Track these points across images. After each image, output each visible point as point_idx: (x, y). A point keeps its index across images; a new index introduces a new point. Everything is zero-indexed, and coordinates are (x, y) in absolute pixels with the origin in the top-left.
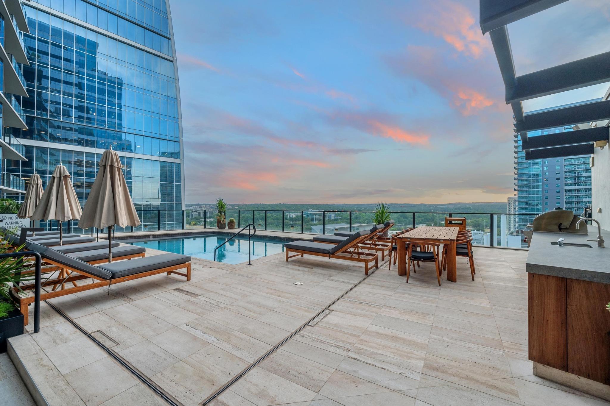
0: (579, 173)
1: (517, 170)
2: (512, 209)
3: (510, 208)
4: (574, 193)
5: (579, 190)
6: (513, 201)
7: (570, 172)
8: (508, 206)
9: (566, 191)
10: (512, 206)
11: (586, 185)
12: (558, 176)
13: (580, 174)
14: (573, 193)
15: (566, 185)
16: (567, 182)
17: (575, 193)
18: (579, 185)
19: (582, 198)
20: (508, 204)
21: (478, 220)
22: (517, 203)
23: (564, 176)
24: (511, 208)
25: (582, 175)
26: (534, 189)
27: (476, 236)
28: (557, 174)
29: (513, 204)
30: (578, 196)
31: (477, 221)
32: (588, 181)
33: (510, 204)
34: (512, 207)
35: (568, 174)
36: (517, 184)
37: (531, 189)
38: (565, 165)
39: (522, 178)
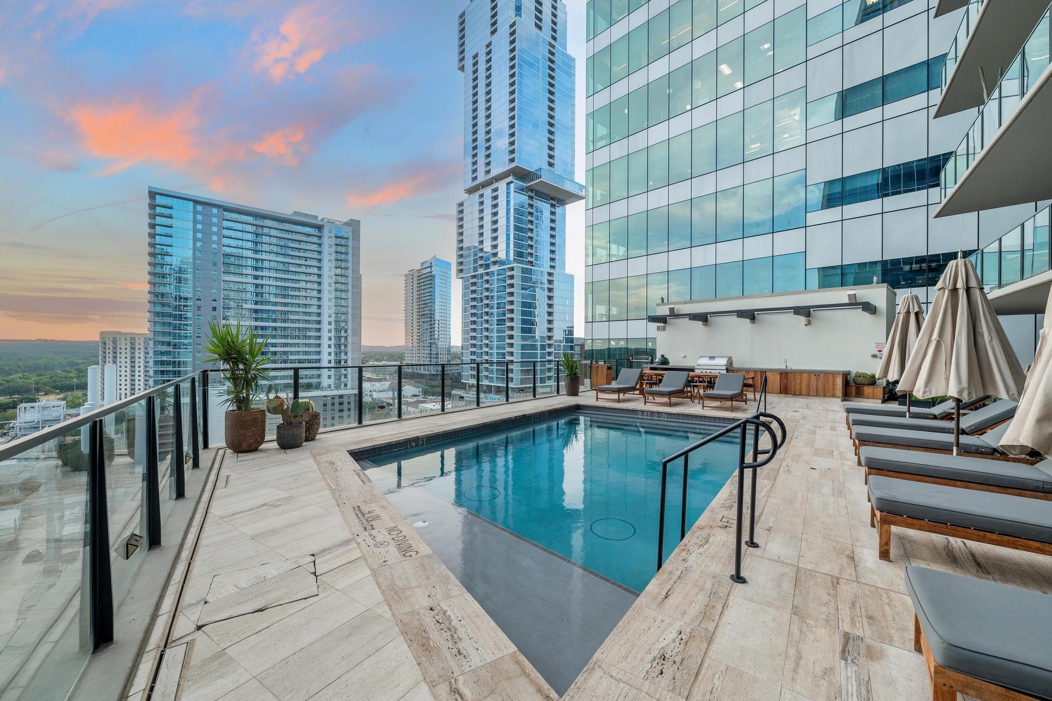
2: (109, 353)
3: (105, 353)
6: (111, 339)
8: (100, 348)
10: (109, 349)
12: (214, 304)
20: (100, 344)
21: (12, 379)
22: (151, 343)
23: (222, 305)
24: (107, 351)
27: (46, 412)
28: (213, 300)
29: (111, 343)
31: (8, 382)
33: (105, 344)
34: (109, 351)
38: (223, 289)
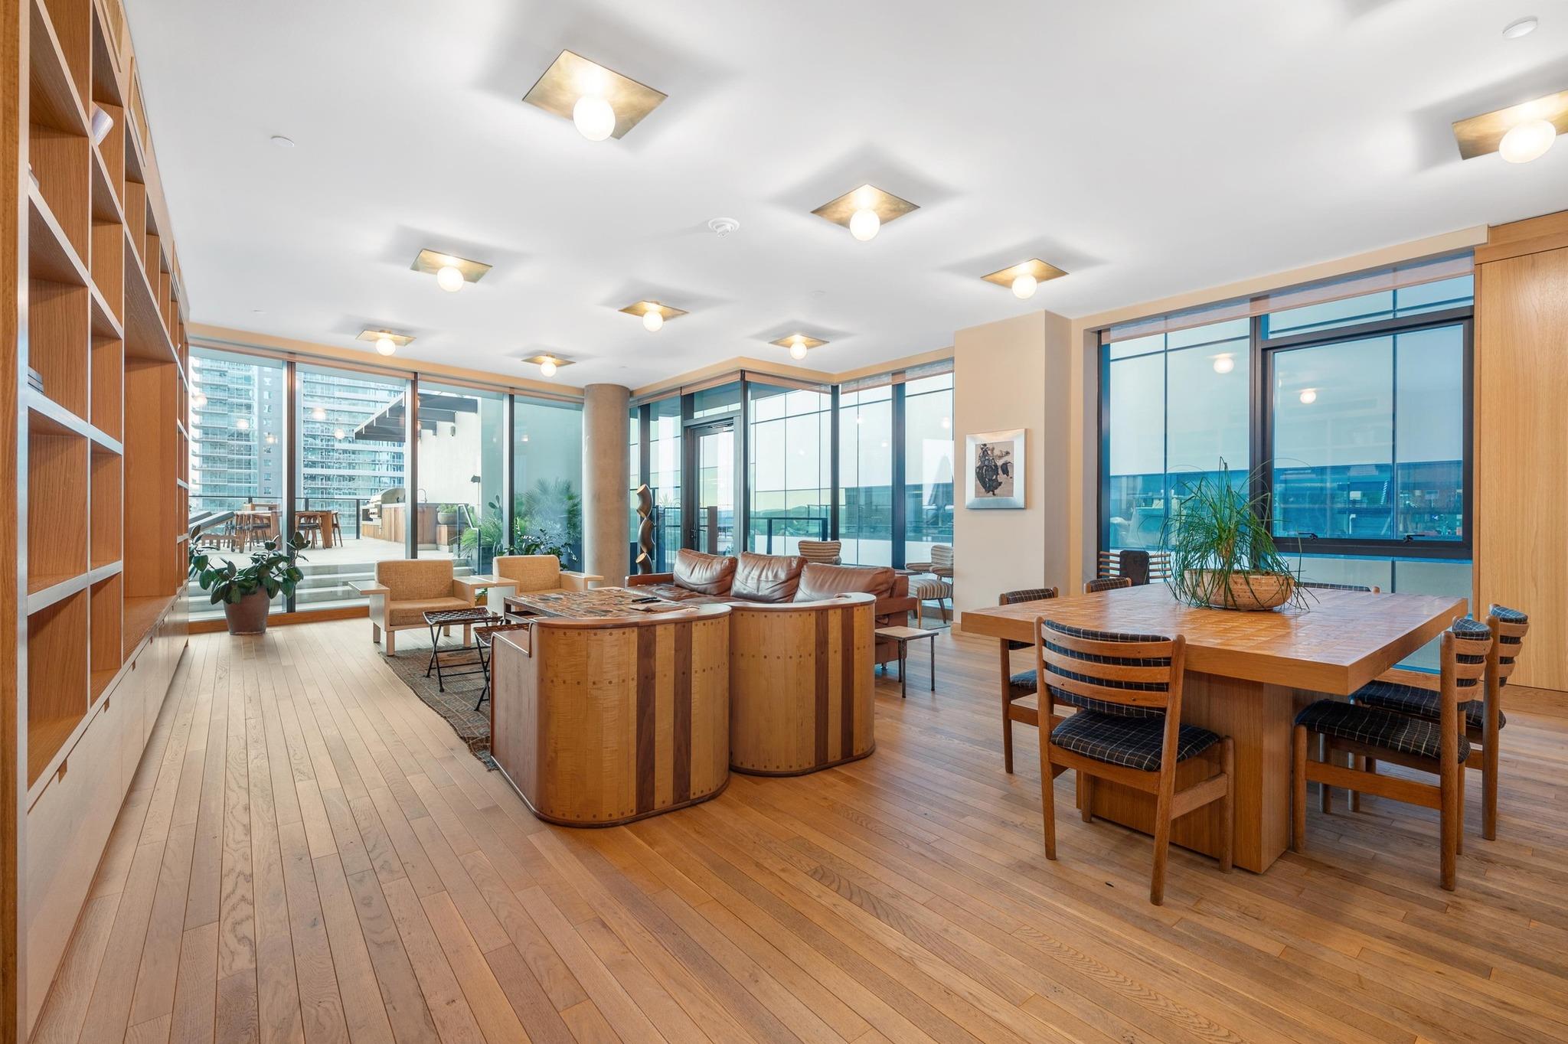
0: (329, 440)
1: (198, 417)
4: (320, 482)
5: (328, 478)
7: (314, 437)
9: (305, 478)
11: (340, 468)
13: (329, 443)
14: (318, 484)
15: (306, 466)
16: (307, 458)
17: (322, 484)
18: (329, 467)
19: (333, 494)
23: (303, 445)
25: (333, 446)
26: (241, 468)
30: (326, 489)
32: (343, 459)
35: (310, 440)
36: (198, 453)
37: (233, 468)
38: (304, 421)
39: (214, 438)
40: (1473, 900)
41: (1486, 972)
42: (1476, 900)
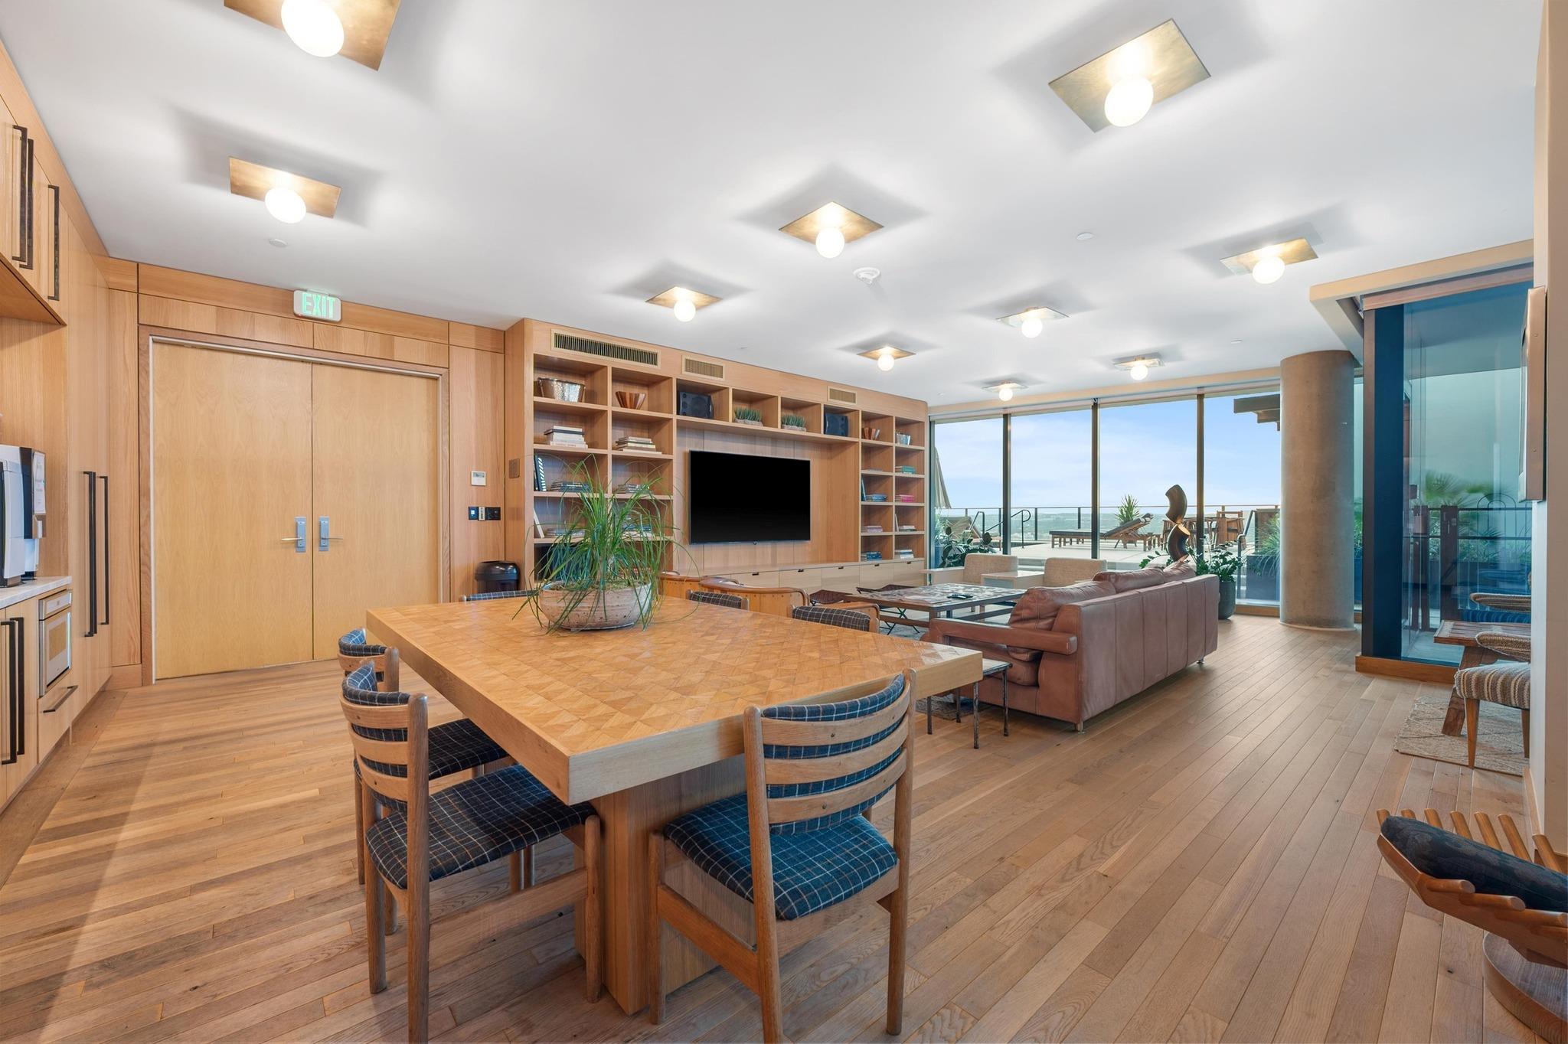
40: (342, 885)
41: (307, 839)
42: (340, 887)
